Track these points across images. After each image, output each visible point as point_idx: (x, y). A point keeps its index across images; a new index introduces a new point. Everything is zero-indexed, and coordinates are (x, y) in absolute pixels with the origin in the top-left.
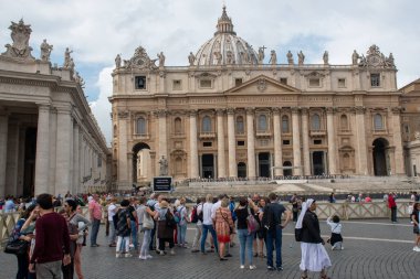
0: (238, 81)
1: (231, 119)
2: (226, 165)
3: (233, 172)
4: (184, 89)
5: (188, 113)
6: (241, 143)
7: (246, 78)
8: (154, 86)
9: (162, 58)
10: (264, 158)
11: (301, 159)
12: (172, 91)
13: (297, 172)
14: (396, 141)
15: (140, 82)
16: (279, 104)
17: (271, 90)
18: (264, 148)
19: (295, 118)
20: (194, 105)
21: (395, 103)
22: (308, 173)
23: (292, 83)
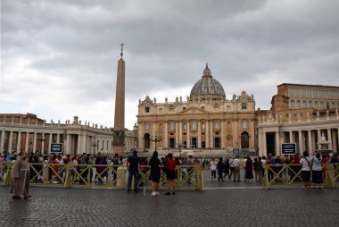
0: (184, 108)
1: (181, 124)
4: (163, 112)
5: (164, 122)
6: (185, 134)
9: (155, 100)
10: (194, 140)
11: (210, 142)
12: (158, 113)
13: (207, 146)
14: (252, 133)
16: (200, 117)
17: (197, 112)
18: (194, 136)
19: (207, 123)
20: (167, 118)
21: (252, 116)
22: (212, 147)
23: (206, 109)
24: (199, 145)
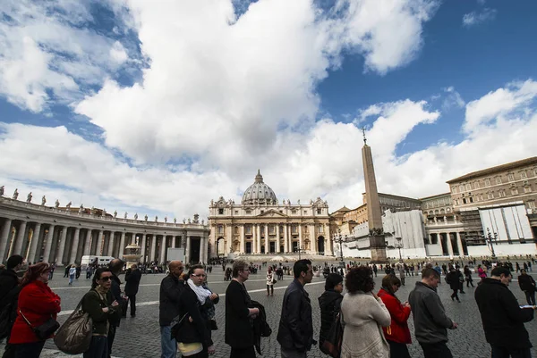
0: (262, 212)
1: (258, 227)
2: (256, 249)
3: (259, 251)
4: (239, 215)
5: (241, 225)
6: (262, 238)
7: (265, 211)
8: (227, 213)
10: (272, 244)
11: (288, 247)
12: (234, 215)
13: (286, 250)
14: (327, 237)
15: (221, 211)
16: (279, 221)
17: (276, 215)
18: (272, 239)
19: (285, 227)
20: (244, 221)
21: (327, 221)
22: (291, 251)
23: (284, 212)
24: (278, 250)
